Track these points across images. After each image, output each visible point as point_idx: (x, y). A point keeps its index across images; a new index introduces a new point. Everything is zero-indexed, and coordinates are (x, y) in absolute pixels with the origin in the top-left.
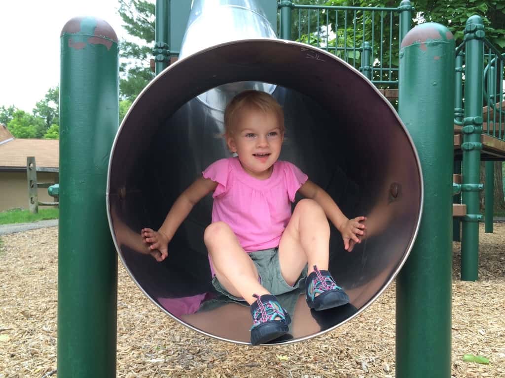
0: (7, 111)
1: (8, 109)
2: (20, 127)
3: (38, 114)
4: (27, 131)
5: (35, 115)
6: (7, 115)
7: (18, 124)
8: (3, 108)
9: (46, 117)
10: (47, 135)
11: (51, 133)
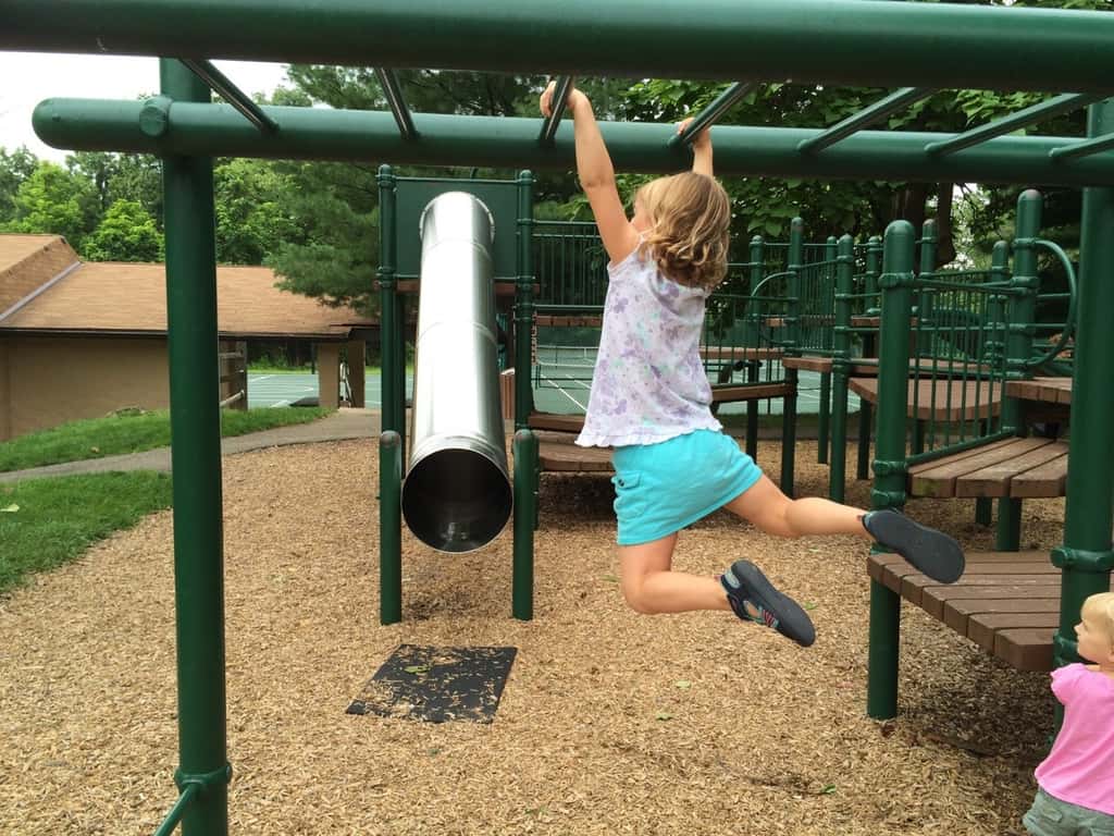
0: (12, 159)
1: (13, 156)
2: (50, 205)
3: (77, 167)
4: (67, 213)
5: (71, 170)
6: (11, 170)
7: (46, 200)
8: (3, 153)
9: (94, 175)
10: (107, 221)
11: (116, 217)
